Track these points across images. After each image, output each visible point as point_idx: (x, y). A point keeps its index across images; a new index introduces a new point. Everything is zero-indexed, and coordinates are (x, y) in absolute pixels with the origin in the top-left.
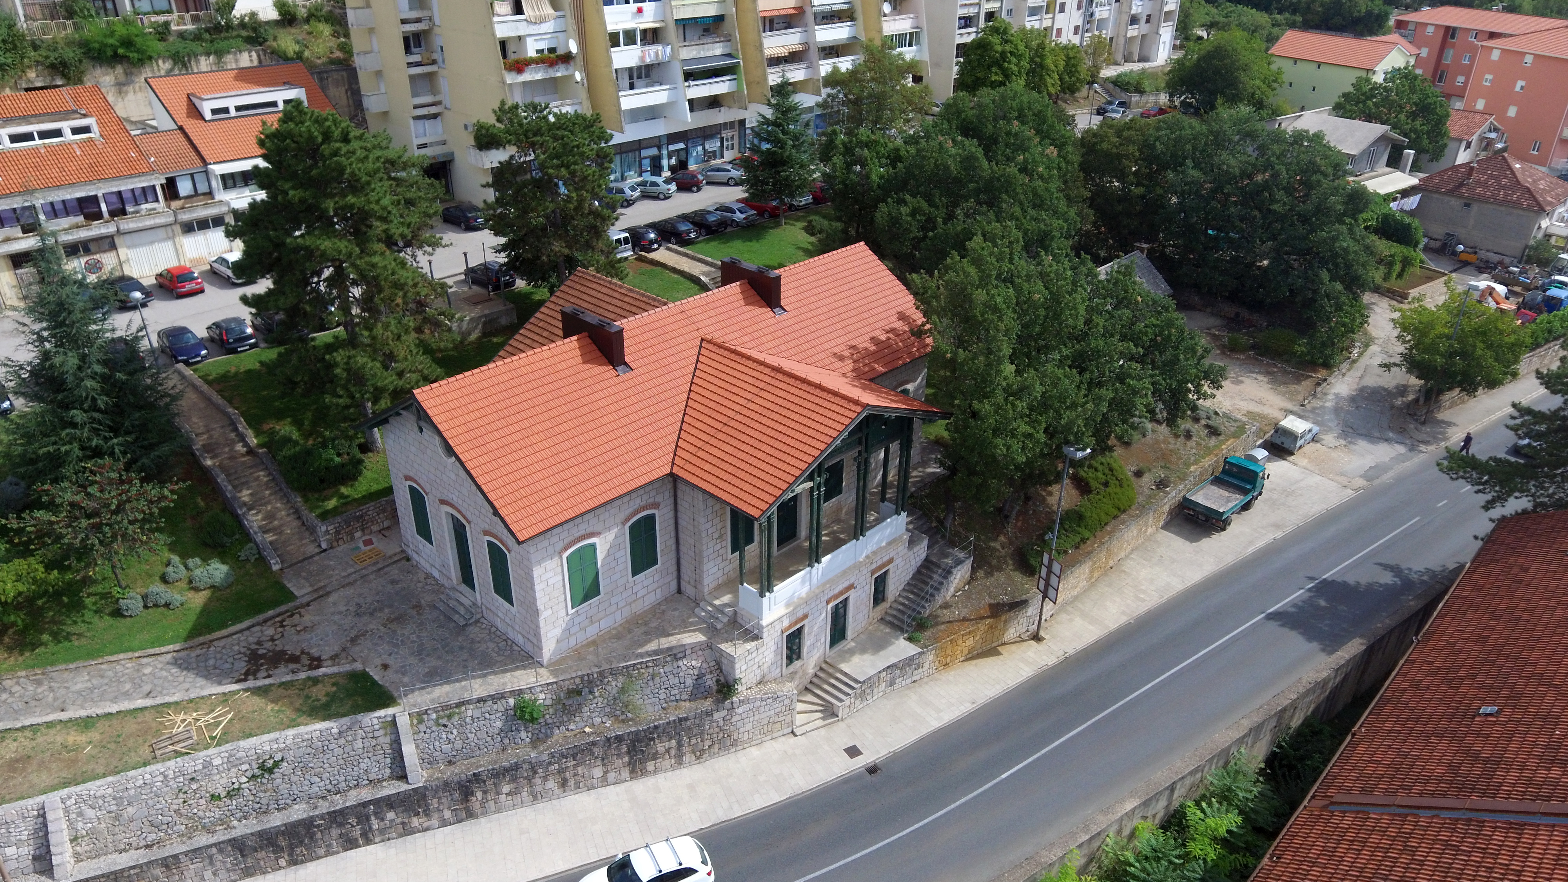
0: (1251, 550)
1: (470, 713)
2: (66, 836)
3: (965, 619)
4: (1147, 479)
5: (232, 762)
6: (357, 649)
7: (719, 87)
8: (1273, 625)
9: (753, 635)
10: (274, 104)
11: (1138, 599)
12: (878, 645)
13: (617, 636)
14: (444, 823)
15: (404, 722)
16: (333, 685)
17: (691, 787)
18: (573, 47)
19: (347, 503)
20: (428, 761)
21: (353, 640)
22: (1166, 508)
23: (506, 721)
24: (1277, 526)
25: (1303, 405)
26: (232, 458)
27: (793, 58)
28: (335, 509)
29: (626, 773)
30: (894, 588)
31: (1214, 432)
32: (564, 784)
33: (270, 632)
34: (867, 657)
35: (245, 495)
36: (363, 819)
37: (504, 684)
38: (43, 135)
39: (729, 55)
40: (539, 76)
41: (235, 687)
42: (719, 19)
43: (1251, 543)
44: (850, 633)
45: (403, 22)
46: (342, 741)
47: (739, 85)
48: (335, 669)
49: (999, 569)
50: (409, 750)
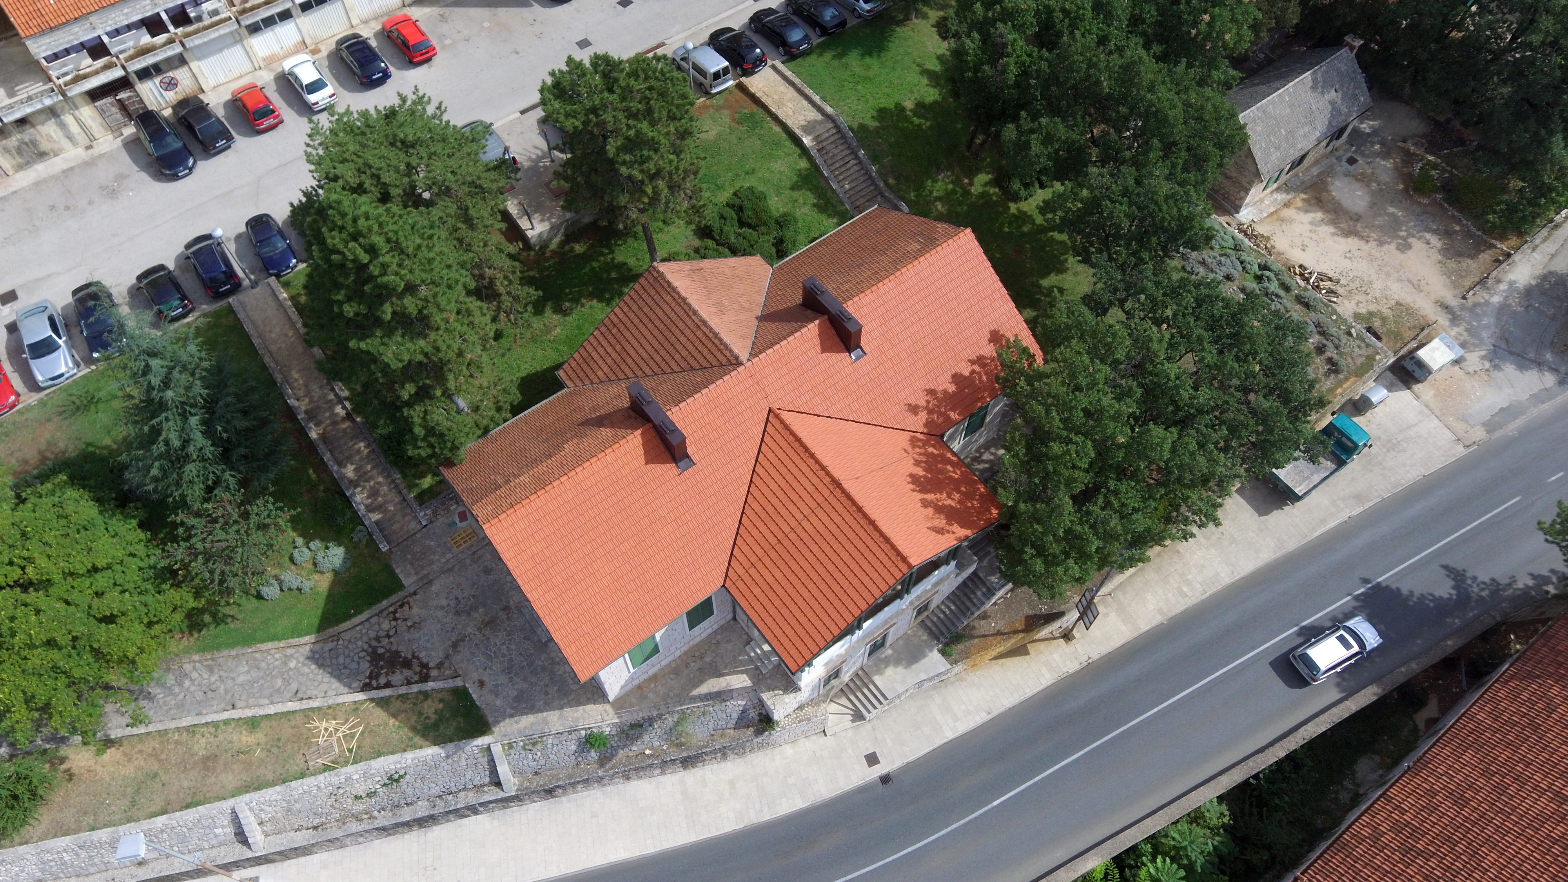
1: (550, 741)
2: (255, 825)
3: (999, 633)
6: (458, 657)
9: (793, 687)
12: (913, 657)
13: (674, 670)
14: (534, 802)
15: (497, 750)
16: (441, 701)
19: (441, 481)
20: (518, 774)
23: (579, 745)
25: (1464, 298)
31: (1334, 367)
32: (627, 779)
33: (386, 625)
34: (900, 669)
36: (472, 809)
37: (577, 719)
44: (888, 643)
46: (450, 761)
48: (441, 684)
50: (502, 767)
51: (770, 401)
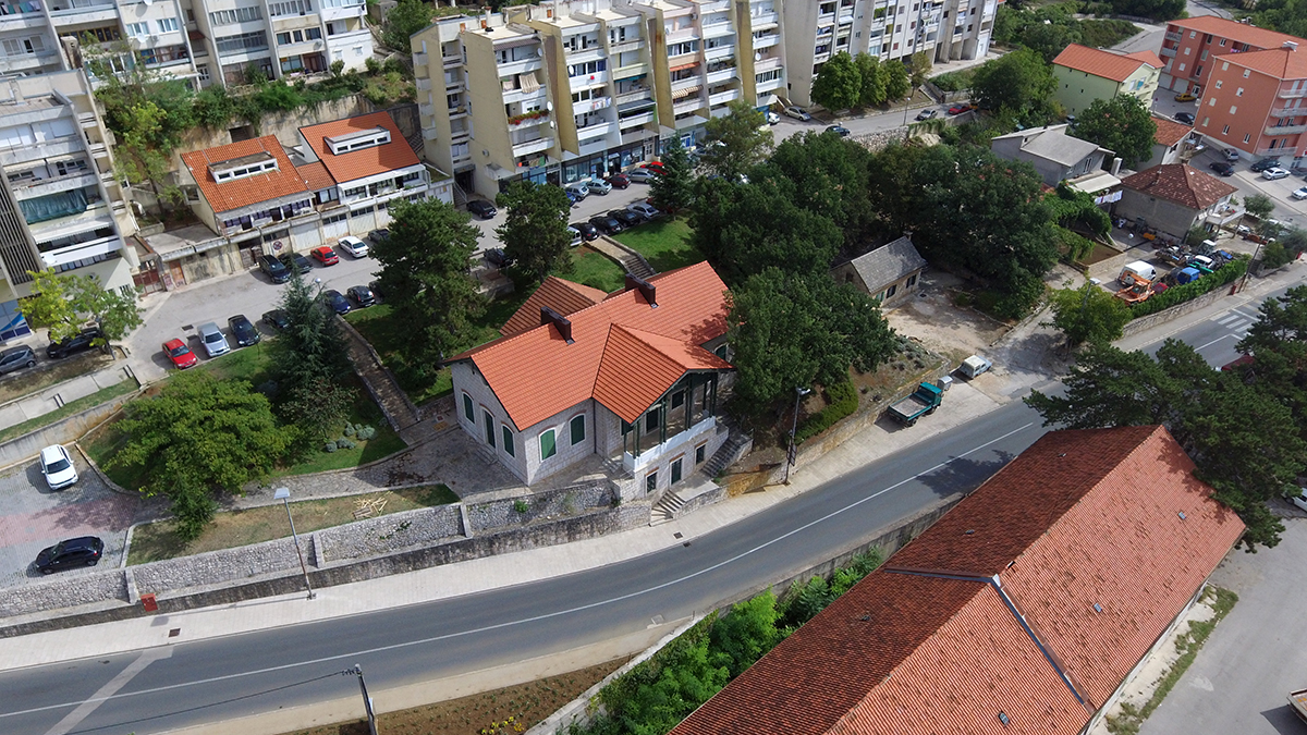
0: (922, 439)
2: (321, 550)
4: (870, 394)
5: (389, 523)
7: (642, 119)
8: (919, 482)
9: (630, 476)
10: (373, 142)
11: (848, 464)
12: (696, 483)
13: (563, 473)
14: (481, 556)
15: (464, 509)
16: (431, 490)
17: (597, 547)
18: (550, 107)
19: (430, 398)
20: (475, 528)
21: (438, 469)
22: (878, 412)
24: (944, 425)
25: (991, 346)
26: (371, 371)
27: (692, 96)
28: (424, 400)
29: (566, 539)
30: (708, 455)
31: (919, 365)
32: (536, 542)
33: (397, 463)
34: (691, 489)
35: (379, 392)
36: (446, 552)
38: (251, 170)
39: (649, 99)
40: (528, 125)
41: (386, 489)
42: (644, 76)
43: (925, 434)
44: (683, 477)
45: (448, 89)
47: (655, 118)
48: (430, 483)
49: (769, 446)
50: (466, 522)
51: (612, 321)
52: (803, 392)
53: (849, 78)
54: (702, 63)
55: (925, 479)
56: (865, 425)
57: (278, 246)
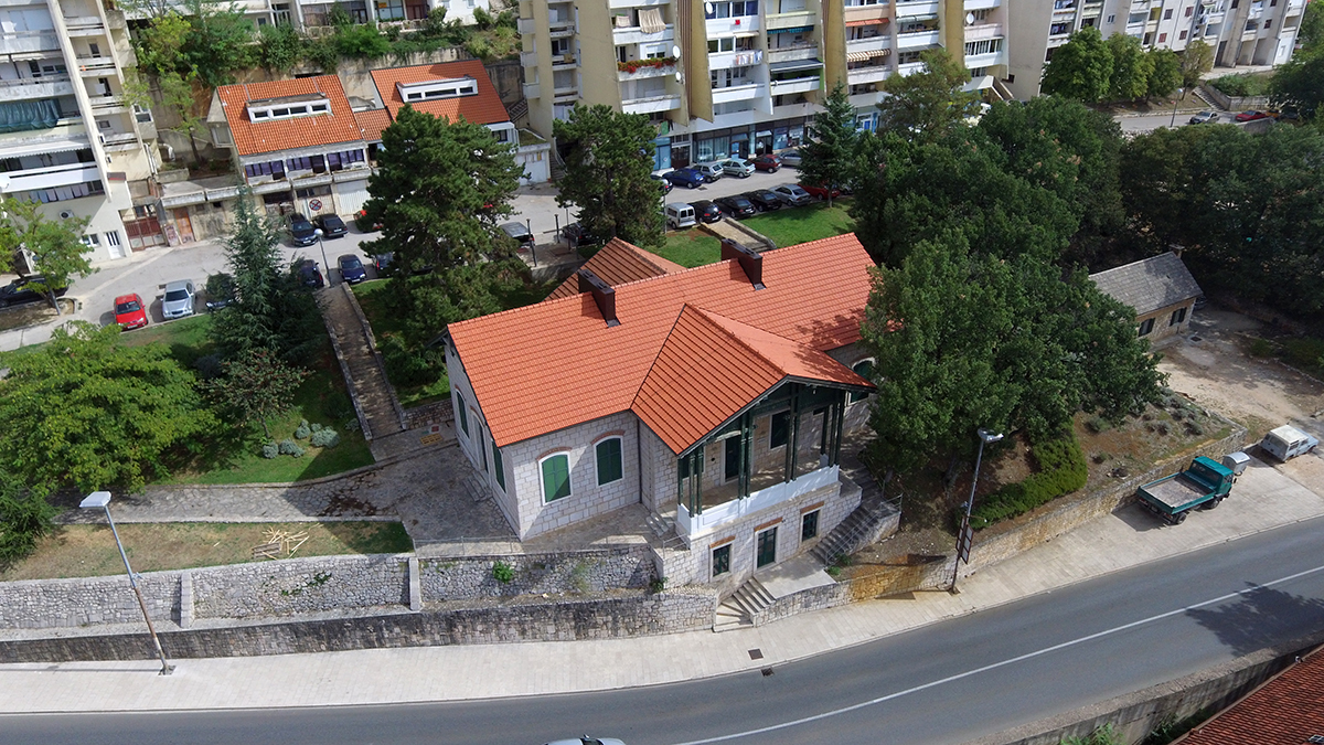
0: (1197, 547)
1: (461, 566)
2: (191, 599)
3: (882, 564)
4: (1106, 466)
5: (298, 571)
6: (402, 506)
7: (803, 86)
8: (1192, 621)
9: (682, 545)
10: (454, 91)
11: (1063, 572)
12: (799, 571)
13: (582, 527)
14: (435, 644)
15: (414, 564)
16: (378, 529)
17: (619, 655)
18: (677, 53)
19: (426, 398)
20: (428, 596)
21: (402, 500)
22: (1119, 495)
23: (486, 577)
24: (1235, 529)
25: (1313, 416)
26: (358, 355)
27: (874, 62)
28: (416, 401)
29: (572, 634)
30: (824, 526)
31: (1192, 430)
32: (523, 633)
33: (351, 484)
34: (788, 580)
35: (359, 384)
36: (378, 629)
37: (489, 550)
38: (294, 110)
39: (815, 60)
40: (647, 76)
41: (314, 519)
42: (809, 29)
43: (1200, 540)
44: (778, 557)
45: (552, 30)
46: (371, 570)
47: (821, 85)
48: (382, 518)
49: (928, 527)
50: (415, 585)
51: (686, 300)
52: (990, 438)
53: (1095, 59)
54: (892, 20)
55: (1204, 617)
56: (1097, 514)
57: (317, 206)
